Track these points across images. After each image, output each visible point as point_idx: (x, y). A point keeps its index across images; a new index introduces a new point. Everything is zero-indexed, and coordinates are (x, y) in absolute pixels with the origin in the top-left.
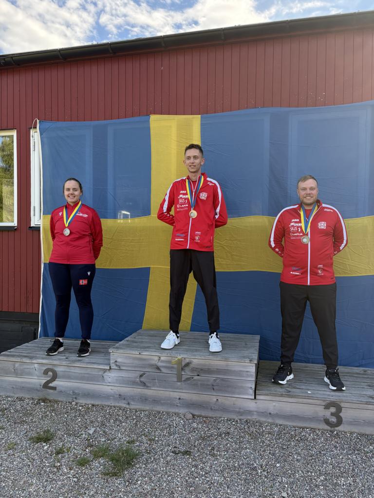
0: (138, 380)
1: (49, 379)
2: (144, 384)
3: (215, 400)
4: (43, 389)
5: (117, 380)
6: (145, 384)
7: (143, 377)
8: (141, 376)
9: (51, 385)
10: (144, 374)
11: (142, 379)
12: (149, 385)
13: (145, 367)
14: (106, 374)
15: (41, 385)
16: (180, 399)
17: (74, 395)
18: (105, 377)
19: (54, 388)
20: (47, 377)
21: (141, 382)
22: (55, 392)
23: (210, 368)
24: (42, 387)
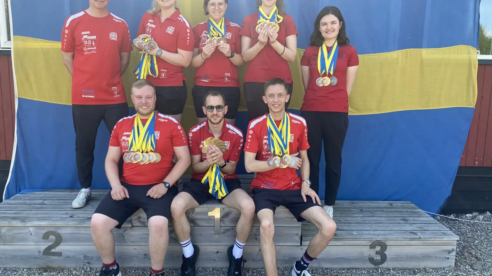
1: (51, 244)
3: (258, 250)
4: (44, 256)
5: (140, 238)
8: (171, 232)
9: (53, 250)
11: (173, 235)
14: (127, 232)
15: (40, 252)
16: (217, 252)
17: (85, 259)
19: (59, 254)
20: (49, 242)
22: (61, 258)
24: (41, 254)
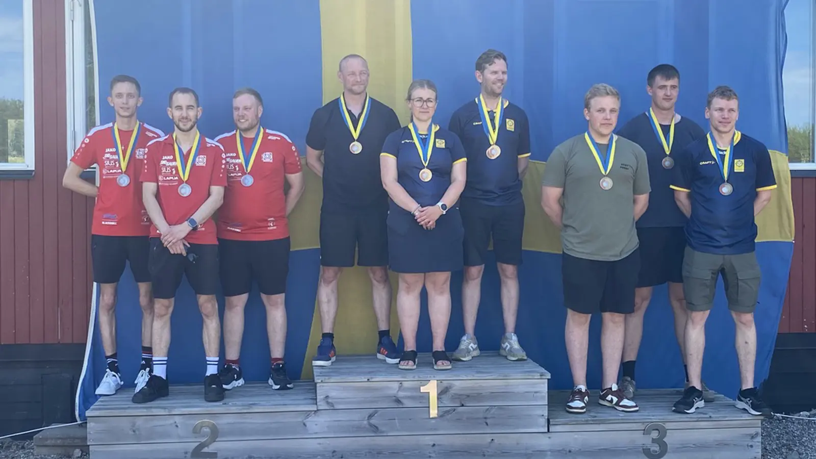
0: (365, 422)
1: (203, 440)
2: (375, 429)
3: (489, 440)
5: (328, 427)
6: (377, 428)
7: (373, 418)
8: (370, 416)
10: (376, 412)
11: (373, 421)
12: (384, 429)
13: (376, 402)
14: (310, 419)
15: (187, 453)
16: (434, 445)
18: (308, 424)
19: (214, 455)
20: (201, 437)
21: (371, 425)
23: (480, 392)
24: (189, 455)
